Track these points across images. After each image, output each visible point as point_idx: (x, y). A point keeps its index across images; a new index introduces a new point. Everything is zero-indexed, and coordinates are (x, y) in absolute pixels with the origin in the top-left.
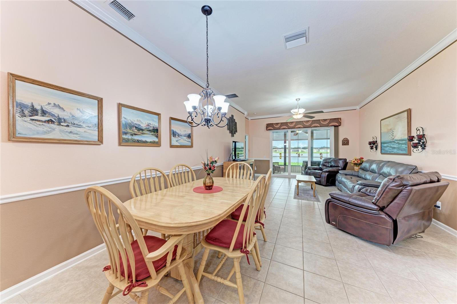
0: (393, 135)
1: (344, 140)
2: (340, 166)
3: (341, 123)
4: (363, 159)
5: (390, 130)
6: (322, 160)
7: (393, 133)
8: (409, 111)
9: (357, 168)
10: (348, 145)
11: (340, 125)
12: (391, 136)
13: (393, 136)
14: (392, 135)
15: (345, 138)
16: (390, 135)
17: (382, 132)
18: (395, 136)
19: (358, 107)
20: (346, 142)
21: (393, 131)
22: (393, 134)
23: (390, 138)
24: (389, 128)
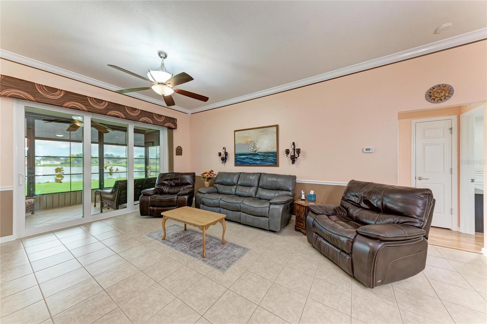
0: (255, 147)
1: (178, 149)
2: (191, 183)
3: (177, 126)
4: (213, 171)
5: (251, 142)
6: (157, 176)
7: (255, 145)
8: (277, 127)
9: (208, 183)
10: (182, 155)
11: (176, 128)
12: (252, 148)
13: (255, 148)
14: (253, 147)
15: (179, 147)
16: (250, 147)
17: (236, 143)
18: (257, 148)
19: (190, 112)
20: (179, 151)
21: (255, 143)
22: (256, 146)
23: (250, 149)
24: (250, 140)
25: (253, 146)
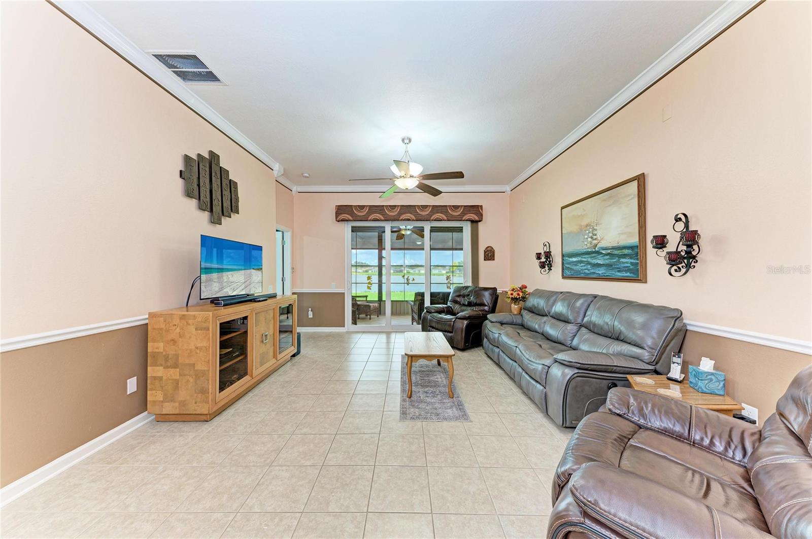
0: (595, 237)
1: (488, 251)
2: (486, 304)
3: (482, 215)
4: (526, 287)
5: (587, 226)
6: (452, 291)
7: (595, 232)
8: (641, 180)
9: (516, 306)
10: (494, 260)
11: (480, 219)
12: (590, 239)
13: (595, 239)
14: (592, 238)
15: (488, 247)
16: (586, 237)
17: (563, 232)
18: (599, 238)
19: (507, 188)
20: (490, 255)
21: (595, 228)
22: (596, 235)
23: (586, 243)
24: (584, 223)
25: (591, 235)
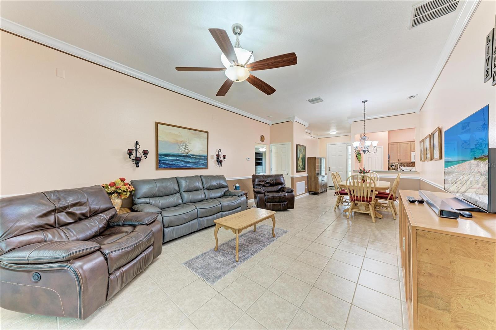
0: (187, 149)
5: (182, 142)
7: (187, 146)
12: (183, 149)
13: (187, 150)
14: (185, 148)
16: (181, 147)
18: (189, 150)
21: (187, 144)
23: (181, 150)
24: (180, 139)
25: (184, 147)
